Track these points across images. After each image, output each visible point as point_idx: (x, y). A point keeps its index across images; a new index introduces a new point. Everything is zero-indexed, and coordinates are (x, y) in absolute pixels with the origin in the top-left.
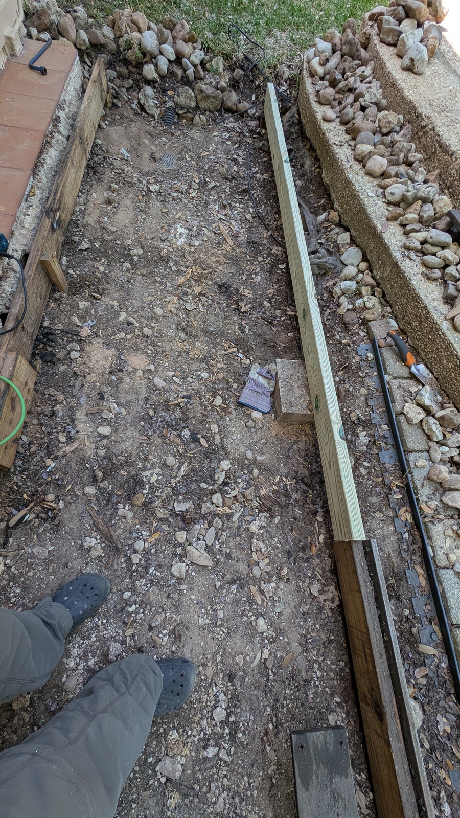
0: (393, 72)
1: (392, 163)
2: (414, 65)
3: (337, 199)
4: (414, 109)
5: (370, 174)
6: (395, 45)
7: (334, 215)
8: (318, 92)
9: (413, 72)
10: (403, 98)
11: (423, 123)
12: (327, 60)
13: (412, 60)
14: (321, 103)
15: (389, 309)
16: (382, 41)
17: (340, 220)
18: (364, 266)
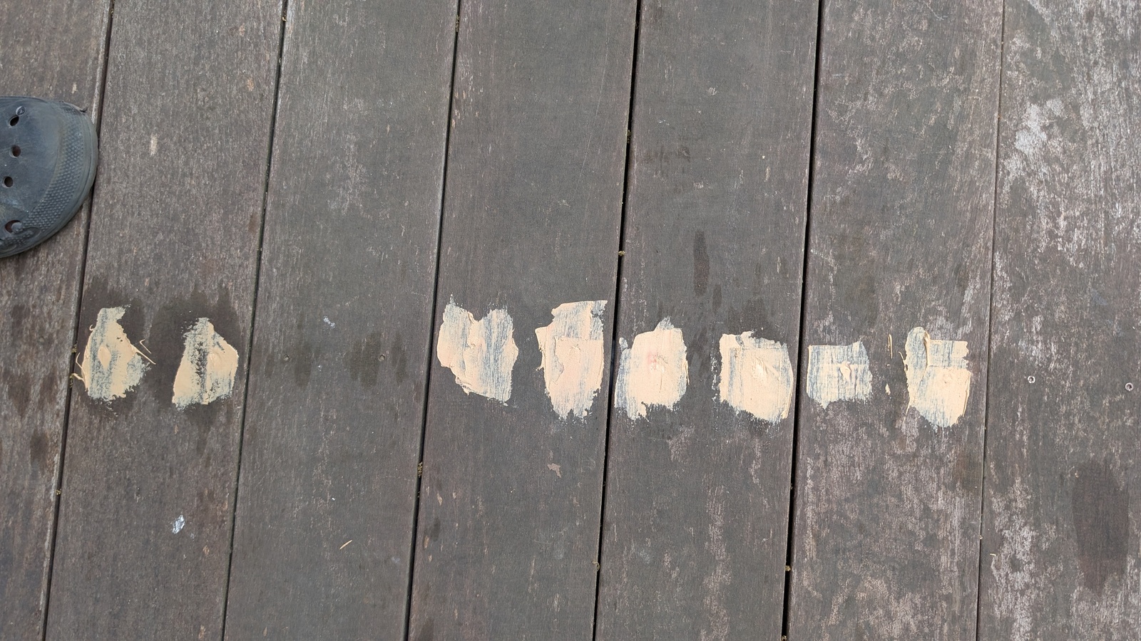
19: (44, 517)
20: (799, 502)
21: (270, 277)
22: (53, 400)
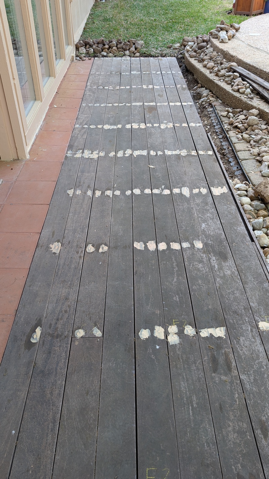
0: (216, 44)
1: (215, 64)
2: (223, 41)
3: (199, 80)
4: (223, 50)
5: (209, 69)
6: (217, 38)
7: (199, 85)
8: (190, 55)
9: (224, 43)
10: (219, 49)
11: (226, 53)
12: (192, 46)
13: (222, 39)
14: (191, 57)
15: (219, 99)
16: (214, 38)
17: (202, 86)
18: (210, 93)
19: (81, 264)
20: (184, 256)
21: (111, 241)
22: (82, 253)
